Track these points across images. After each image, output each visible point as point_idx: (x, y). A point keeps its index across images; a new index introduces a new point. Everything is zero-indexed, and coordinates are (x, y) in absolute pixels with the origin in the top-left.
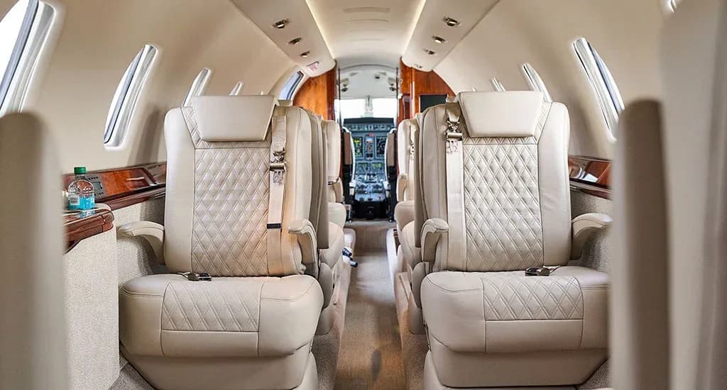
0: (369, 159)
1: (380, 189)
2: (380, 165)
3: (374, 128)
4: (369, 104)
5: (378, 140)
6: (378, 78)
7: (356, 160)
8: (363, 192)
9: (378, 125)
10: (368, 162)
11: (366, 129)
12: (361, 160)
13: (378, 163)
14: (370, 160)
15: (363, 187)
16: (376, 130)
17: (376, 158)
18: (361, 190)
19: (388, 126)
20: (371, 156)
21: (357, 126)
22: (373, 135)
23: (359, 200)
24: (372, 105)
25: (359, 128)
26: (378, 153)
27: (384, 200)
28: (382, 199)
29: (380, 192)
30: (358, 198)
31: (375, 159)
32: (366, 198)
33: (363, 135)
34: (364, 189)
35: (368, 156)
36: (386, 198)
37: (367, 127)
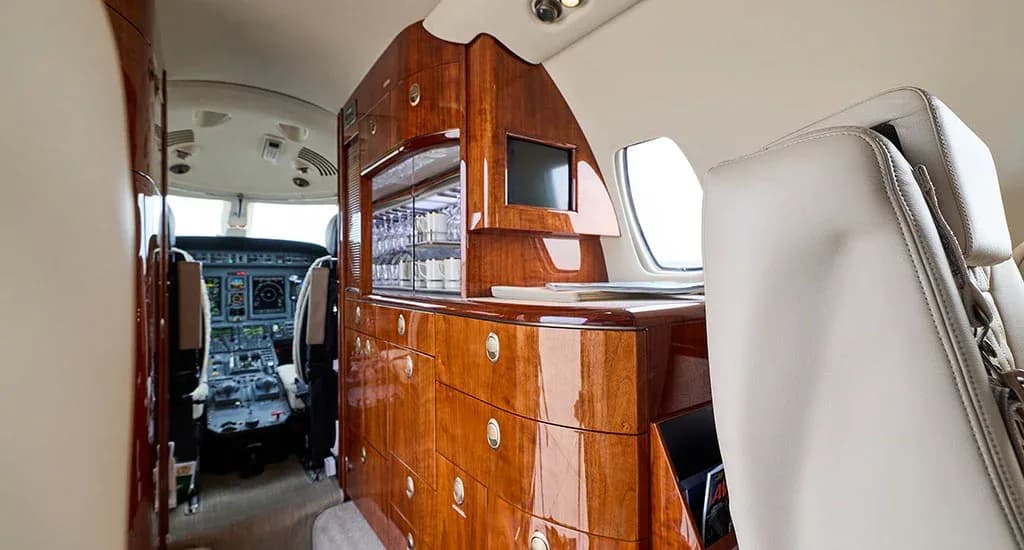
0: (235, 319)
1: (274, 391)
2: (261, 331)
3: (249, 260)
4: (239, 214)
5: (255, 283)
6: (275, 145)
7: (213, 322)
8: (230, 404)
9: (258, 255)
10: (235, 326)
11: (231, 261)
12: (219, 322)
13: (258, 326)
14: (238, 321)
15: (229, 391)
16: (253, 263)
17: (252, 316)
18: (223, 399)
19: (278, 258)
20: (241, 312)
21: (209, 256)
22: (243, 273)
23: (220, 430)
24: (245, 215)
25: (213, 259)
26: (255, 308)
27: (288, 420)
28: (283, 418)
29: (275, 397)
30: (217, 422)
31: (249, 318)
32: (239, 419)
33: (223, 274)
34: (234, 396)
35: (233, 313)
36: (292, 410)
37: (234, 258)
